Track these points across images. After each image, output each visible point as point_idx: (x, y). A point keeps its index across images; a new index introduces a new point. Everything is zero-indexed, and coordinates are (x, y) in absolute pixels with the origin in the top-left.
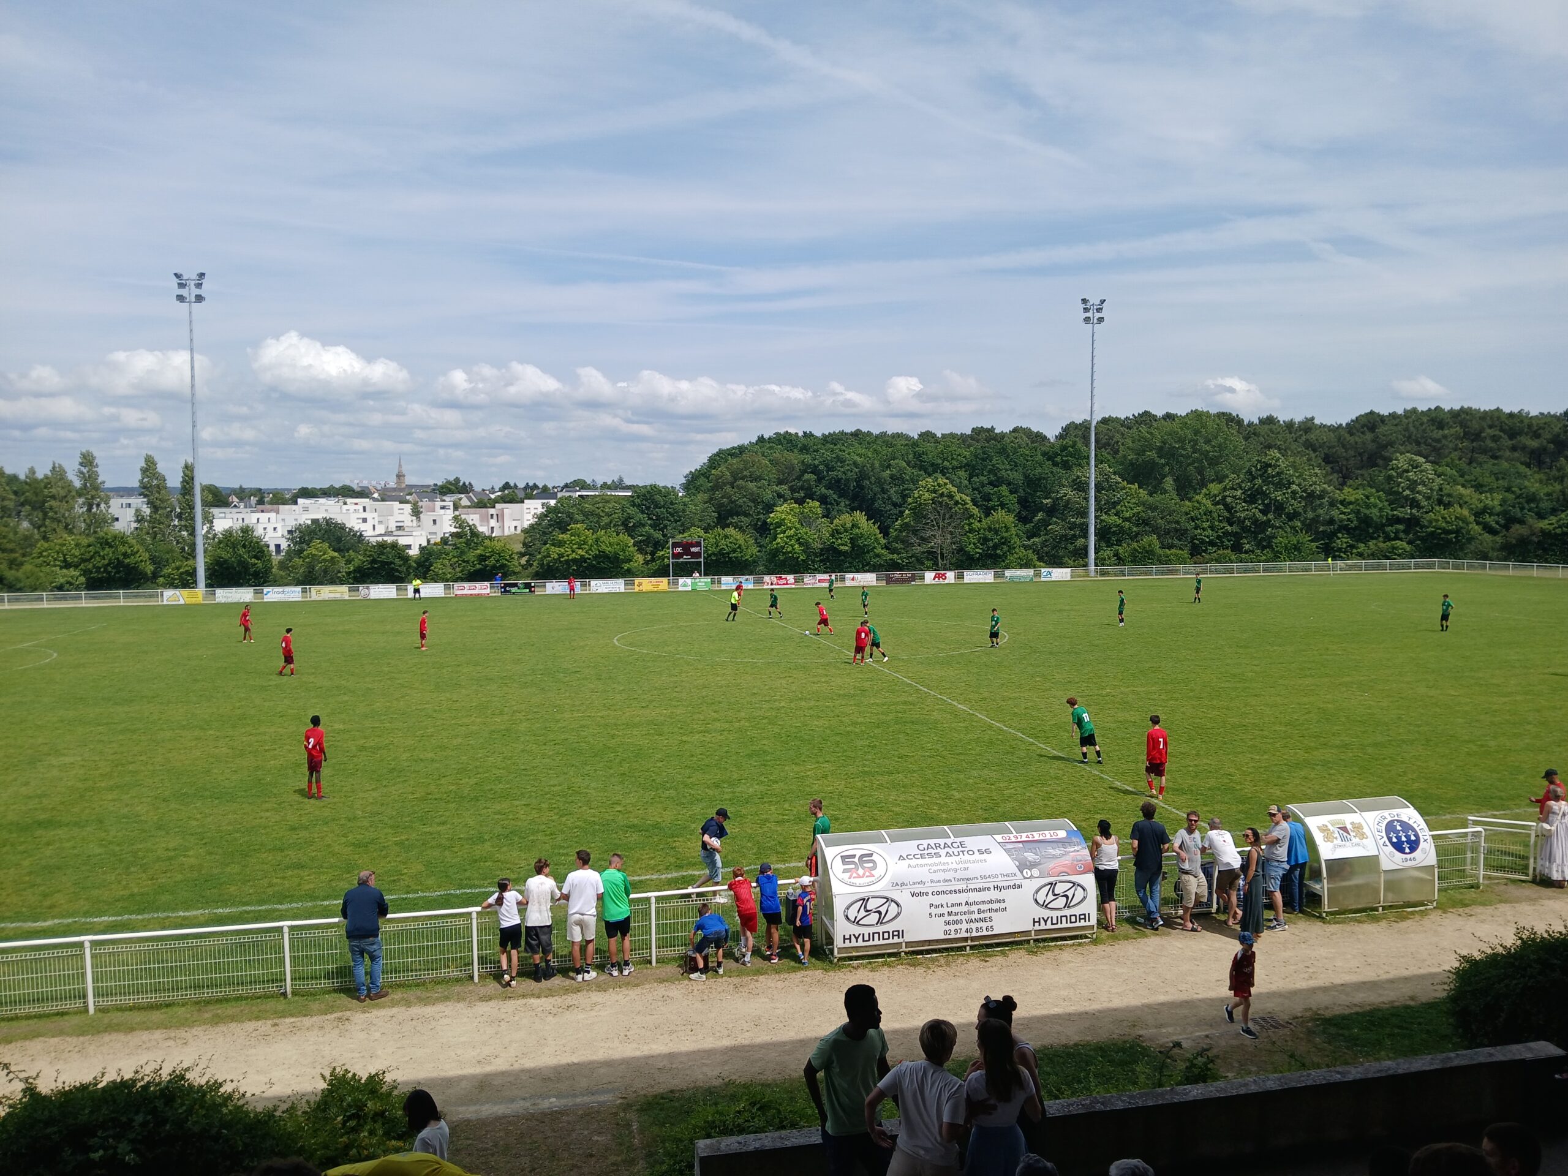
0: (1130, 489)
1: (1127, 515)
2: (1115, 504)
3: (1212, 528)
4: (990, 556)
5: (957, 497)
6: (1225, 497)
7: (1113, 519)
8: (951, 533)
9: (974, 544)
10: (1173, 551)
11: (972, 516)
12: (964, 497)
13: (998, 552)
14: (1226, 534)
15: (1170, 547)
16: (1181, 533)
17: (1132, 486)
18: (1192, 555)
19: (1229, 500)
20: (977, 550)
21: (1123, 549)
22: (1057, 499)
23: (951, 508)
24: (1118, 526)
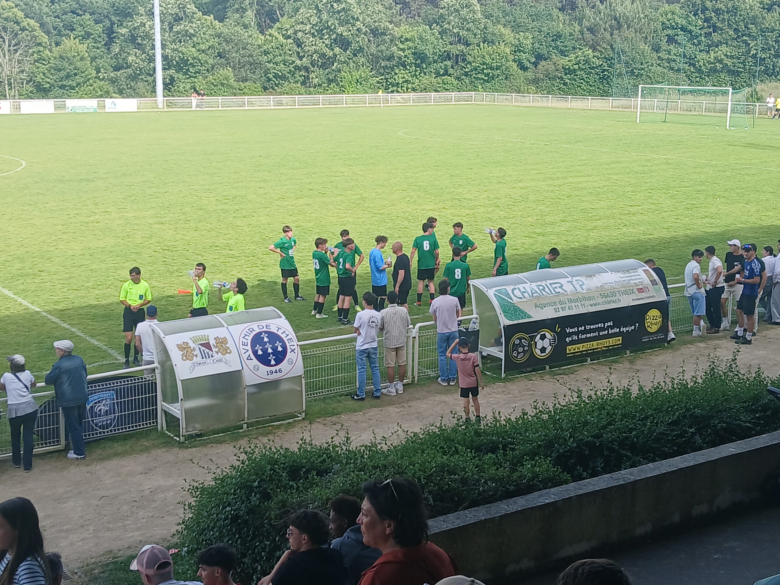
0: (206, 20)
1: (203, 47)
2: (191, 36)
3: (285, 62)
4: (62, 87)
5: (25, 24)
6: (296, 32)
7: (189, 51)
8: (19, 62)
9: (44, 74)
10: (247, 84)
11: (40, 44)
12: (32, 22)
13: (70, 83)
14: (298, 68)
15: (245, 80)
16: (254, 65)
17: (208, 17)
18: (265, 89)
19: (300, 34)
20: (49, 80)
21: (200, 82)
22: (135, 29)
23: (16, 35)
24: (195, 58)
